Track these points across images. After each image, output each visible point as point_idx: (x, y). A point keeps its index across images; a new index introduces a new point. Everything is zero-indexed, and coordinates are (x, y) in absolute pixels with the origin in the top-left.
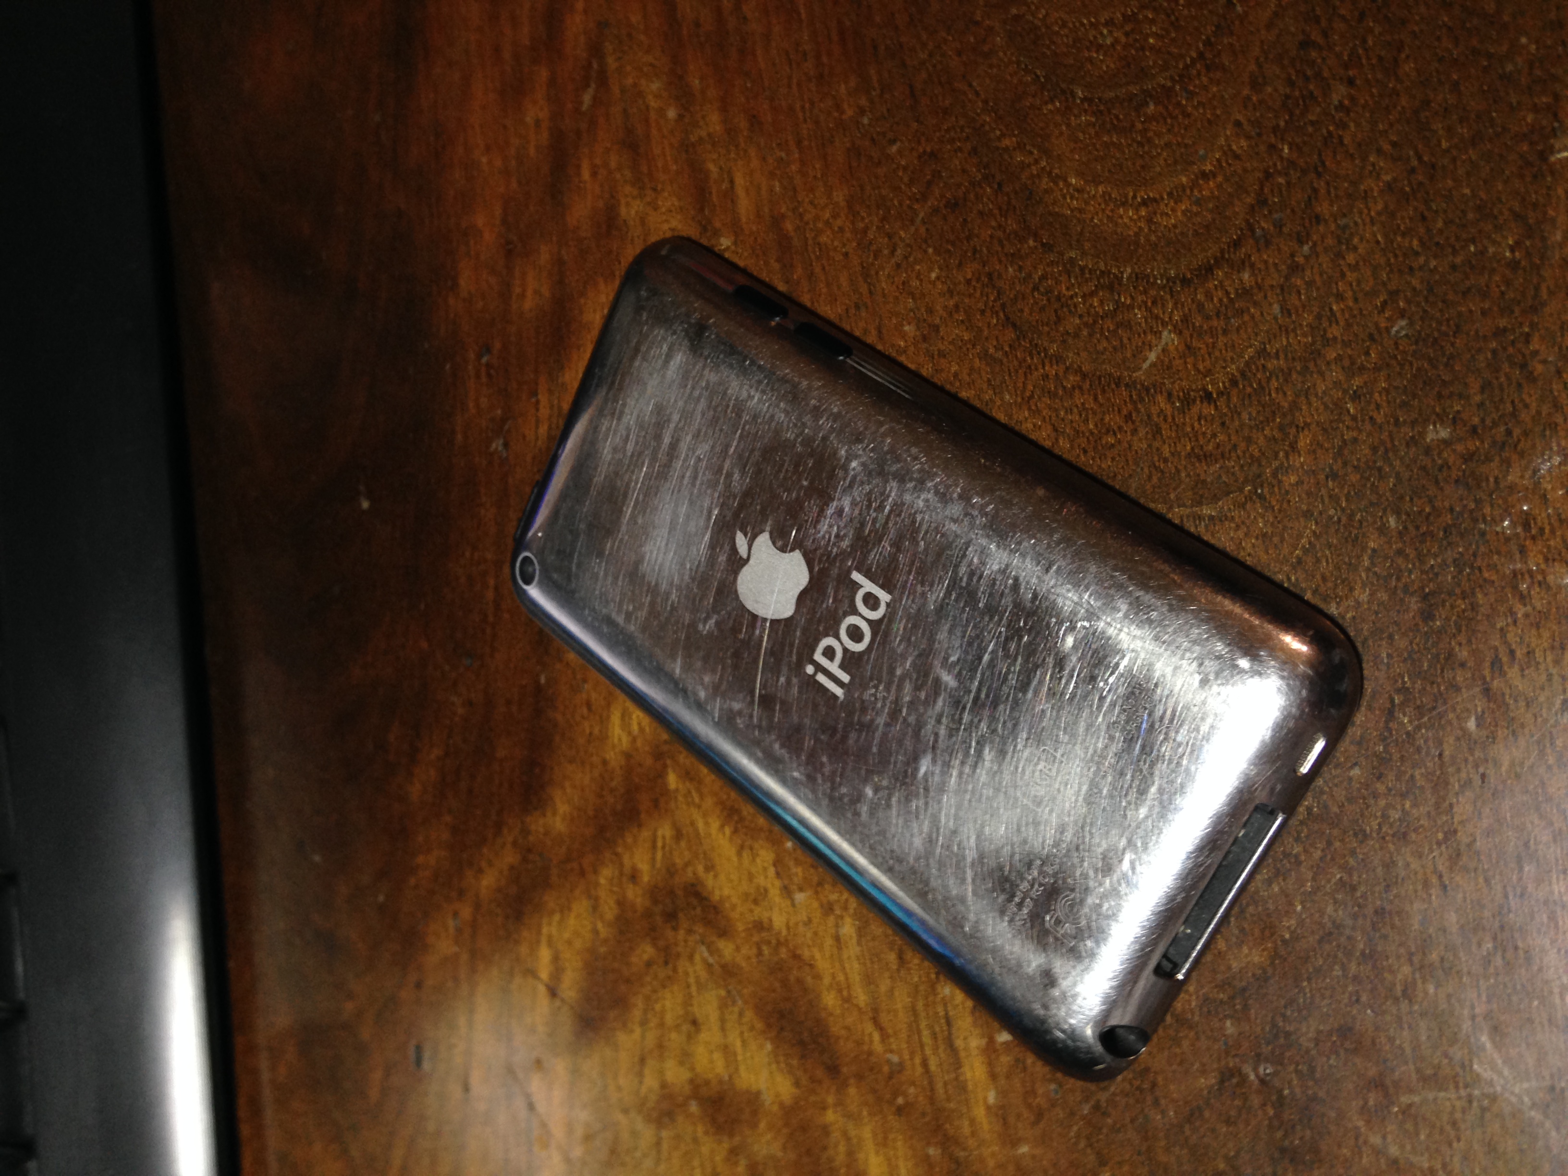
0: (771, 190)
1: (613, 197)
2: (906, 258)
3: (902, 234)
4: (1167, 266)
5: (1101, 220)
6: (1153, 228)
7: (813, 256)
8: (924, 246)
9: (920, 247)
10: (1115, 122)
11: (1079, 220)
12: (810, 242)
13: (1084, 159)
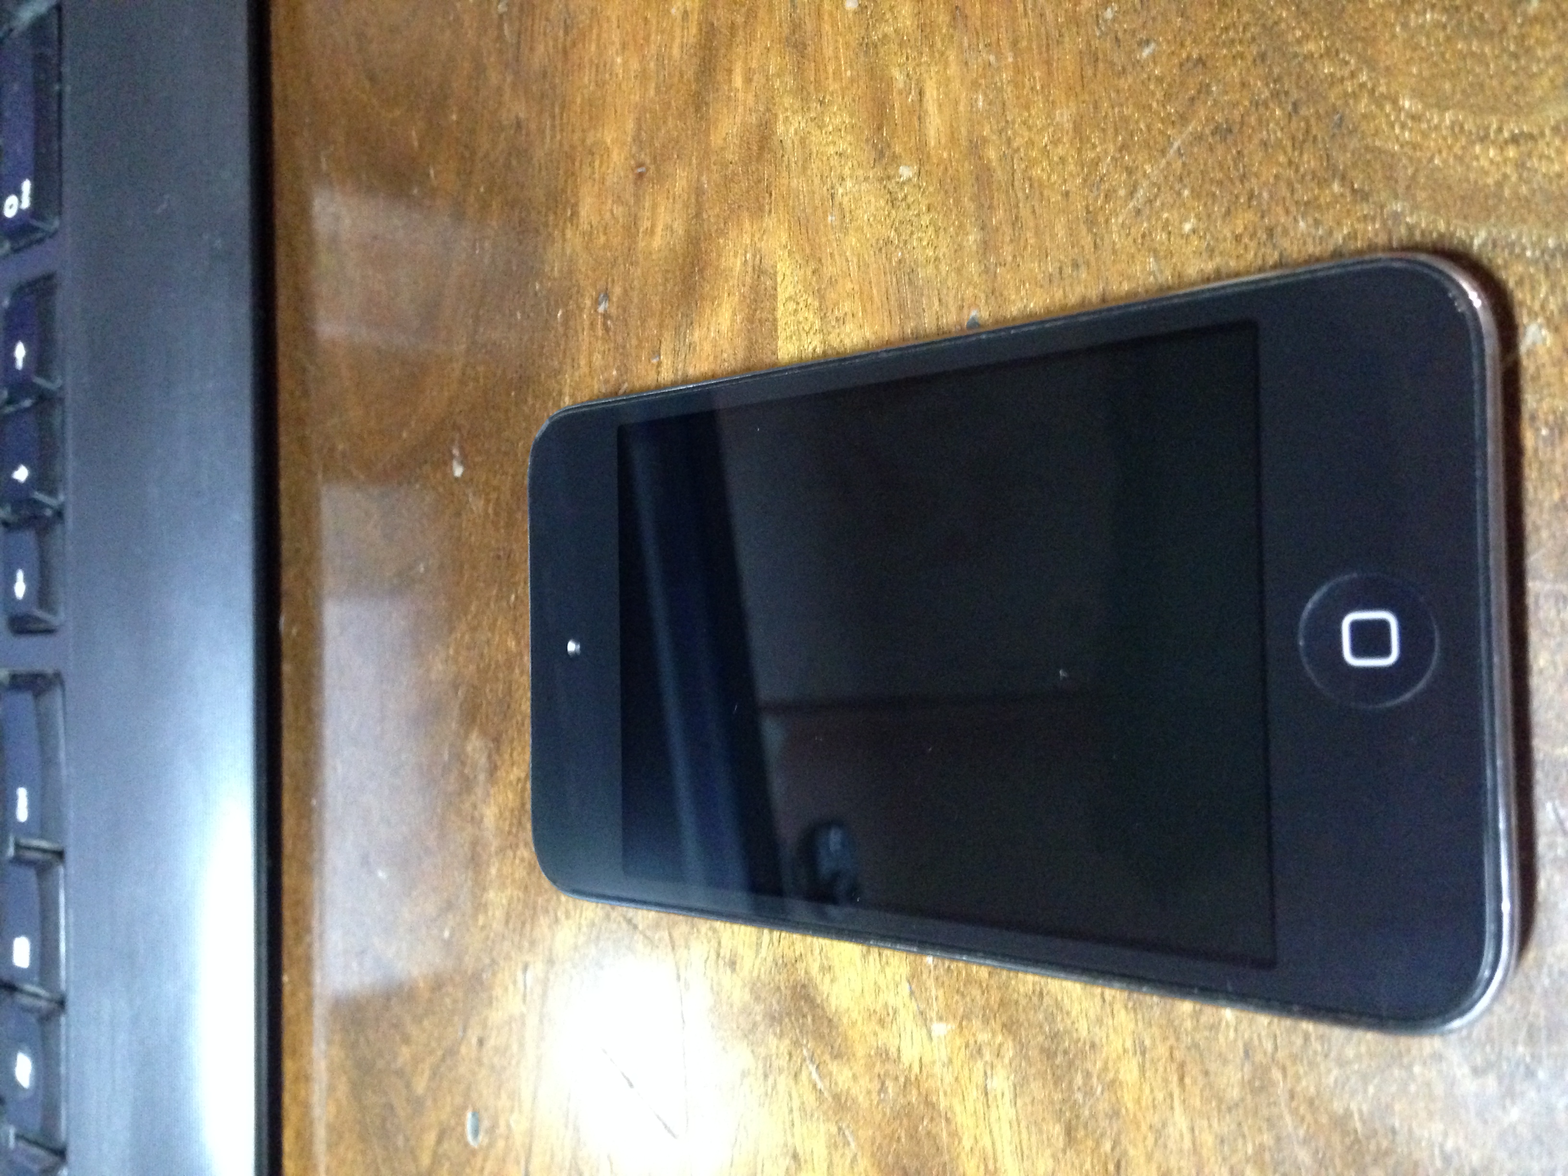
0: (972, 103)
1: (768, 110)
2: (1150, 202)
3: (1148, 168)
4: (1544, 232)
5: (1445, 162)
6: (1525, 175)
7: (1020, 195)
8: (1177, 187)
9: (1171, 188)
10: (1477, 23)
11: (1411, 159)
12: (1018, 175)
13: (1426, 73)
